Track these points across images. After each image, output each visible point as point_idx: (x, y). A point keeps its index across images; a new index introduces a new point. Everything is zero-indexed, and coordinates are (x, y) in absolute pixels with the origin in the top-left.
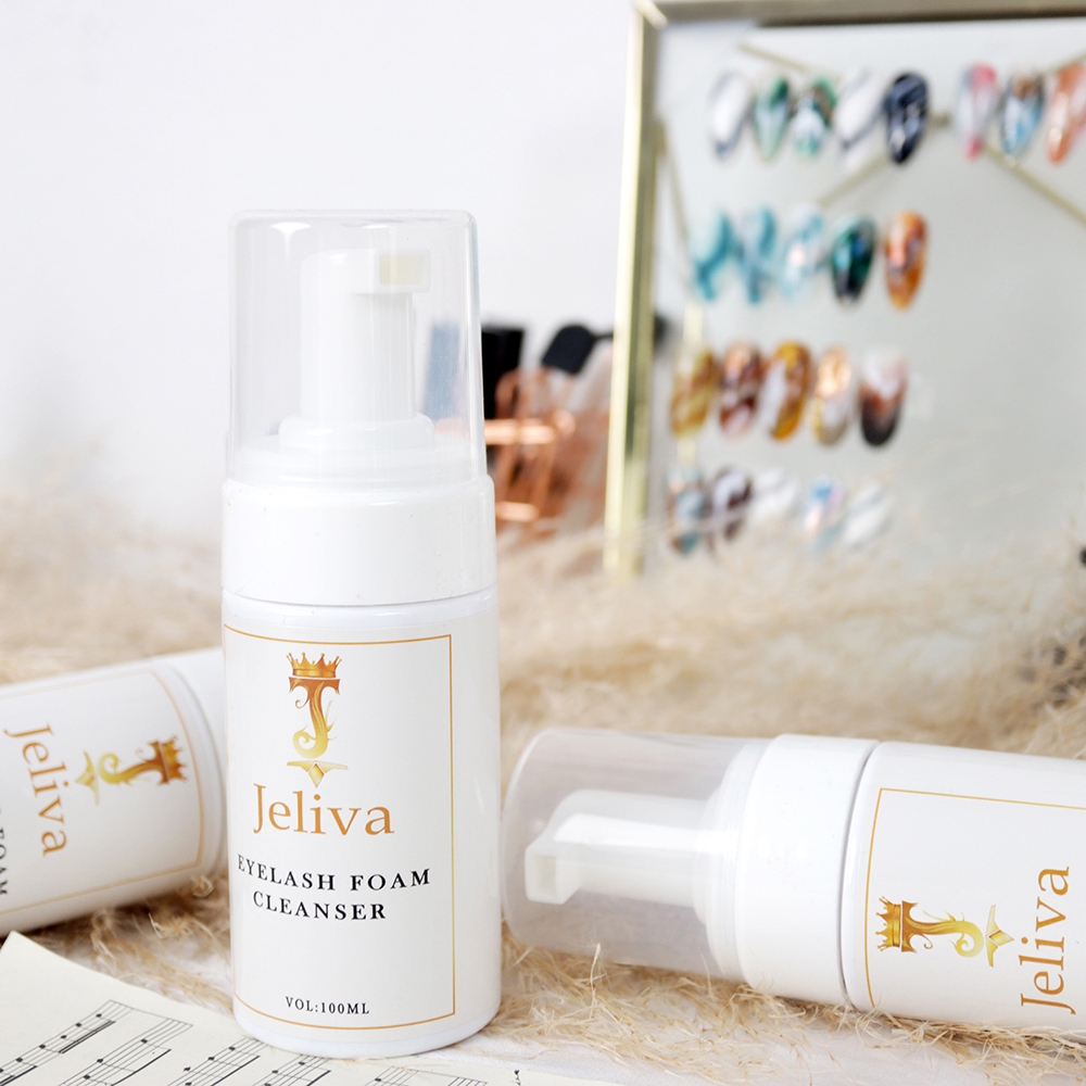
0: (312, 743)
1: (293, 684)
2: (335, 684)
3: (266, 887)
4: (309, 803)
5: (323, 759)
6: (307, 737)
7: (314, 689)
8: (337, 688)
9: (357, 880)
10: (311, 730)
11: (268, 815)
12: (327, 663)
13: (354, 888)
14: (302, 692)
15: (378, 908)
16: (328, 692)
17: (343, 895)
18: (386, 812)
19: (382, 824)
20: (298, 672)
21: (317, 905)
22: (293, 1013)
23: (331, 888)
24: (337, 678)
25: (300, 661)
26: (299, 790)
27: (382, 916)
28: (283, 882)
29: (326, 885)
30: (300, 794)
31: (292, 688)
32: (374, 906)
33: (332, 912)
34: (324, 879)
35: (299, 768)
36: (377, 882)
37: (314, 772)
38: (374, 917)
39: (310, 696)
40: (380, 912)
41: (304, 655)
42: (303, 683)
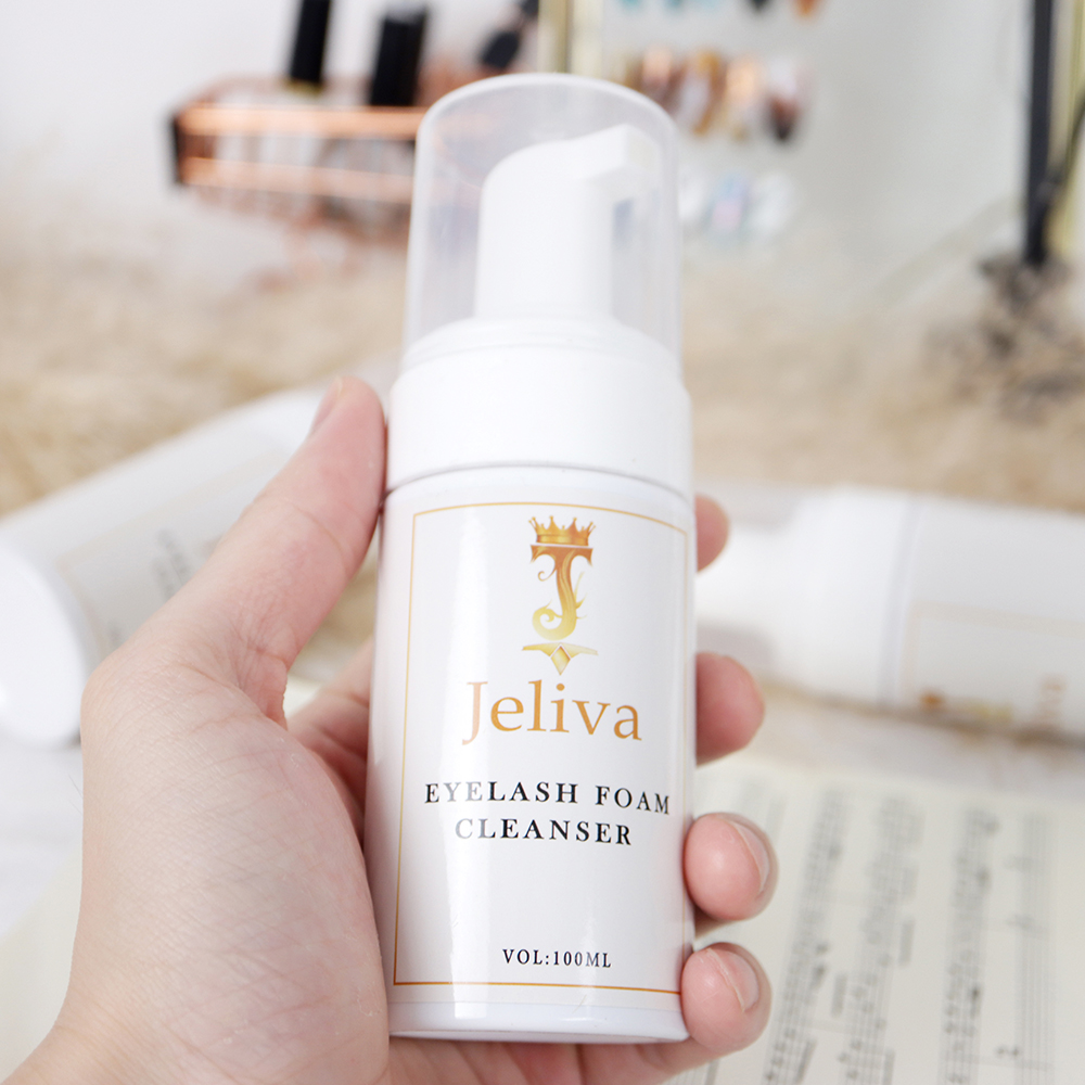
0: (557, 622)
1: (535, 552)
2: (587, 554)
4: (549, 694)
5: (569, 641)
6: (552, 614)
7: (562, 558)
9: (603, 793)
10: (557, 606)
12: (579, 528)
13: (600, 802)
14: (547, 562)
20: (544, 539)
21: (554, 823)
23: (573, 800)
25: (547, 526)
27: (628, 843)
28: (508, 797)
29: (567, 797)
30: (538, 685)
32: (620, 827)
33: (573, 831)
35: (540, 653)
37: (559, 656)
38: (620, 842)
39: (558, 567)
40: (625, 836)
41: (552, 518)
42: (548, 551)
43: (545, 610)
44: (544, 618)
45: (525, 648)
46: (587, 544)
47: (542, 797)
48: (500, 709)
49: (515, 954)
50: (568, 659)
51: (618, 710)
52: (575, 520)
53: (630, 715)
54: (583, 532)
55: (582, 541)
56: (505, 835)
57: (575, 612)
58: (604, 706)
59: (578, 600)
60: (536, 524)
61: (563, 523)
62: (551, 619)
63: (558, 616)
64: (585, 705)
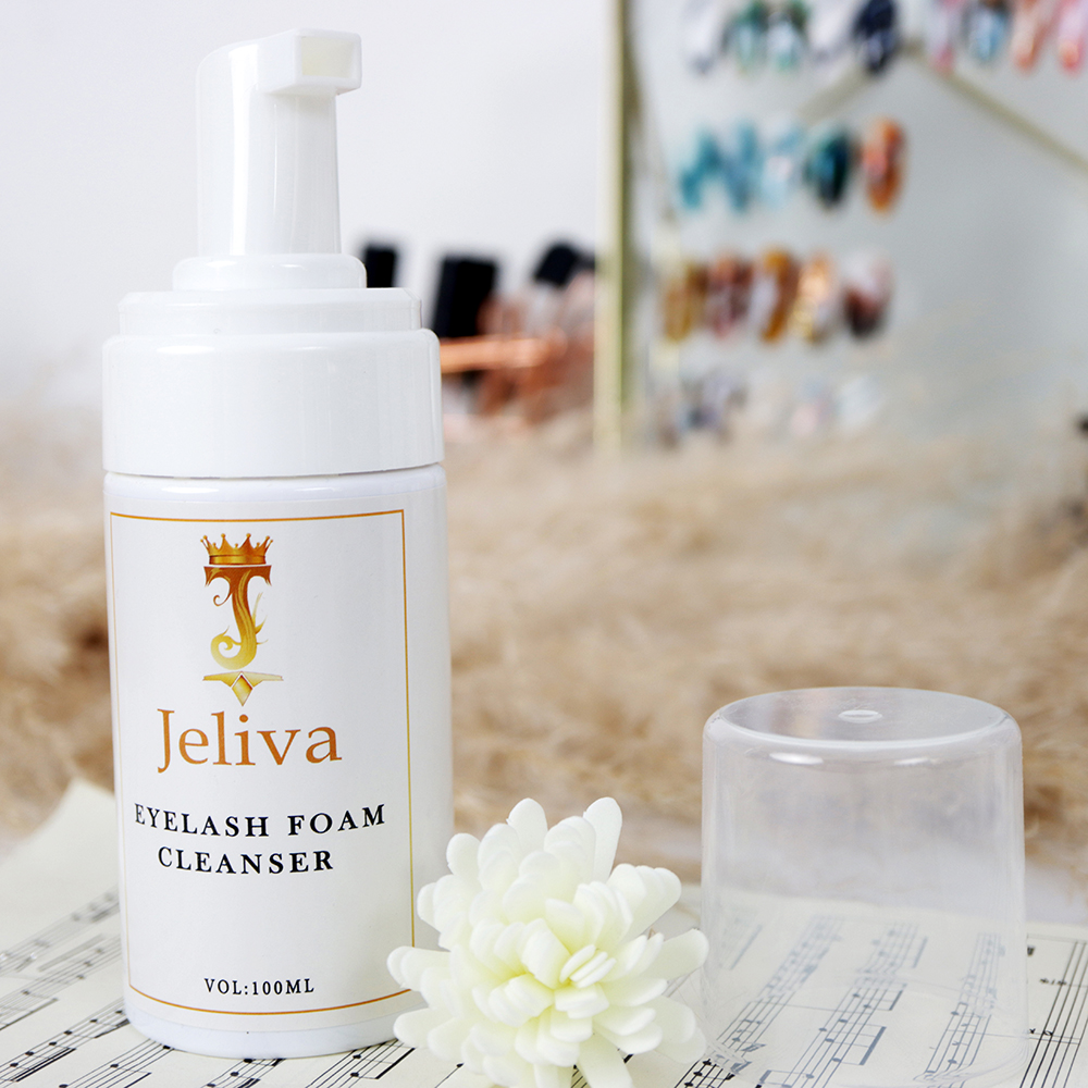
0: (236, 649)
1: (210, 574)
2: (265, 572)
3: (176, 840)
4: (233, 726)
6: (229, 641)
8: (267, 578)
9: (297, 822)
10: (235, 634)
11: (176, 747)
12: (254, 545)
14: (222, 585)
15: (323, 856)
16: (256, 582)
17: (279, 841)
18: (331, 733)
19: (326, 748)
20: (217, 560)
21: (246, 857)
22: (216, 999)
23: (264, 834)
24: (268, 564)
25: (219, 546)
26: (219, 711)
27: (329, 867)
28: (200, 831)
29: (257, 831)
30: (220, 716)
31: (209, 580)
32: (318, 854)
33: (265, 864)
34: (254, 823)
36: (321, 823)
37: (240, 686)
38: (319, 868)
39: (233, 590)
40: (325, 861)
41: (224, 536)
42: (223, 573)
43: (224, 637)
44: (223, 645)
45: (206, 678)
46: (265, 563)
47: (232, 831)
48: (187, 741)
49: (216, 984)
50: (251, 688)
51: (310, 734)
52: (249, 536)
53: (325, 736)
54: (257, 549)
55: (258, 559)
56: (200, 869)
57: (255, 637)
58: (293, 733)
59: (257, 625)
60: (208, 543)
61: (236, 540)
62: (230, 647)
63: (237, 643)
64: (272, 734)
